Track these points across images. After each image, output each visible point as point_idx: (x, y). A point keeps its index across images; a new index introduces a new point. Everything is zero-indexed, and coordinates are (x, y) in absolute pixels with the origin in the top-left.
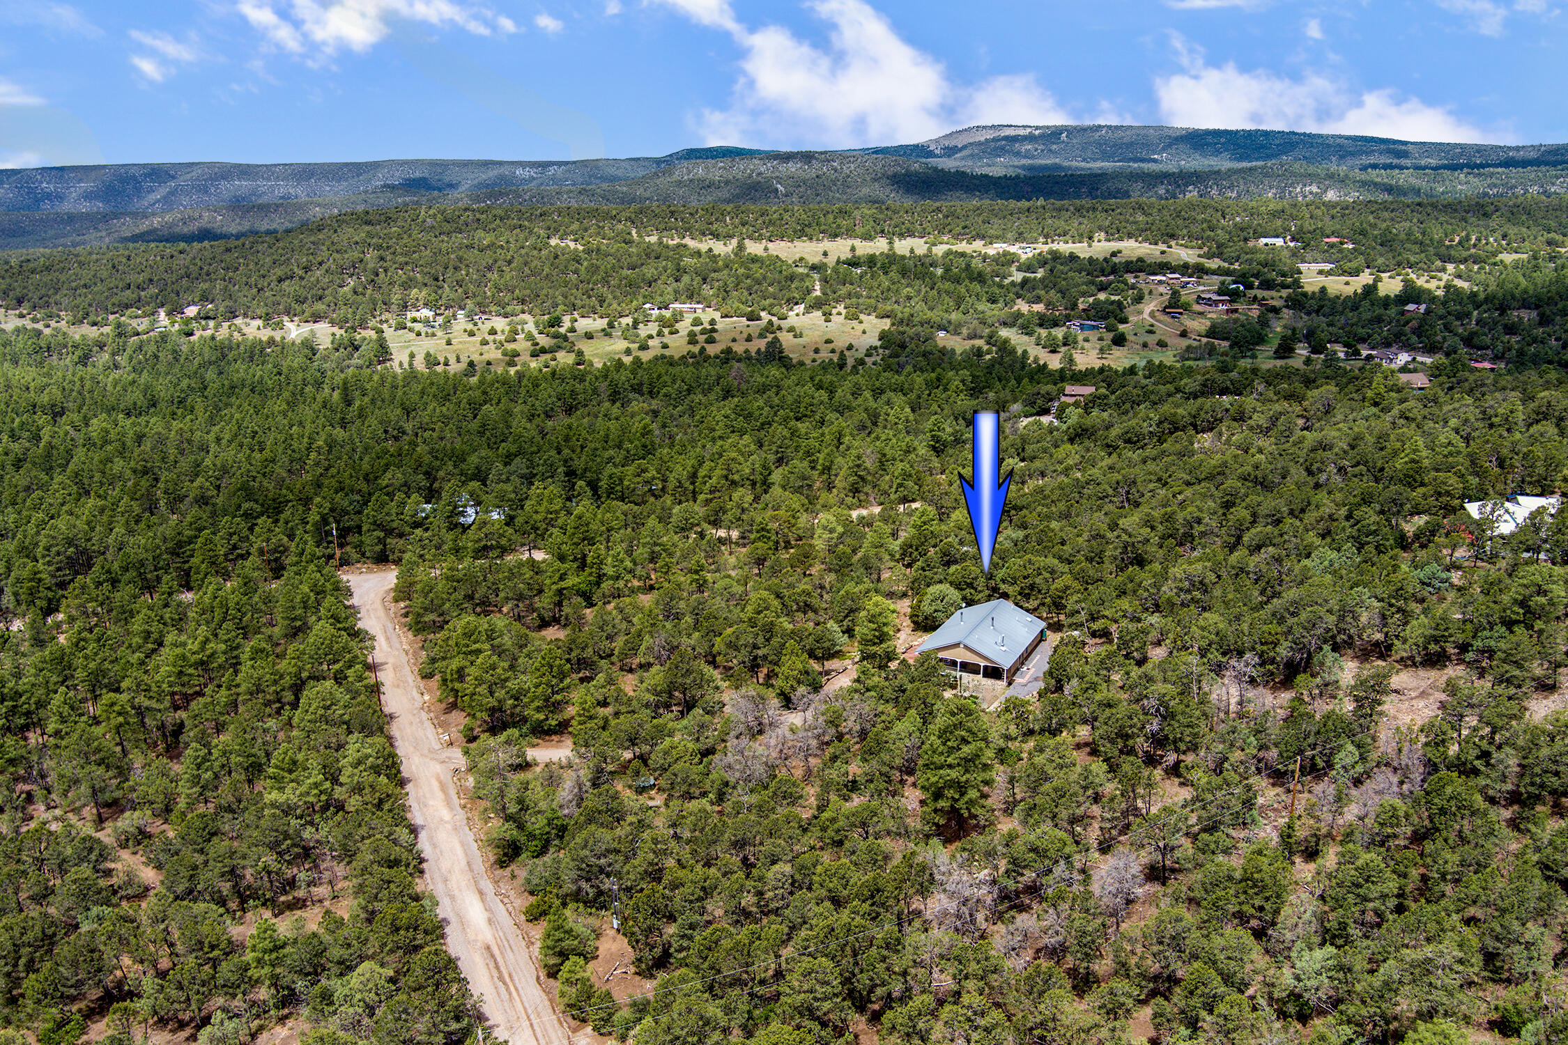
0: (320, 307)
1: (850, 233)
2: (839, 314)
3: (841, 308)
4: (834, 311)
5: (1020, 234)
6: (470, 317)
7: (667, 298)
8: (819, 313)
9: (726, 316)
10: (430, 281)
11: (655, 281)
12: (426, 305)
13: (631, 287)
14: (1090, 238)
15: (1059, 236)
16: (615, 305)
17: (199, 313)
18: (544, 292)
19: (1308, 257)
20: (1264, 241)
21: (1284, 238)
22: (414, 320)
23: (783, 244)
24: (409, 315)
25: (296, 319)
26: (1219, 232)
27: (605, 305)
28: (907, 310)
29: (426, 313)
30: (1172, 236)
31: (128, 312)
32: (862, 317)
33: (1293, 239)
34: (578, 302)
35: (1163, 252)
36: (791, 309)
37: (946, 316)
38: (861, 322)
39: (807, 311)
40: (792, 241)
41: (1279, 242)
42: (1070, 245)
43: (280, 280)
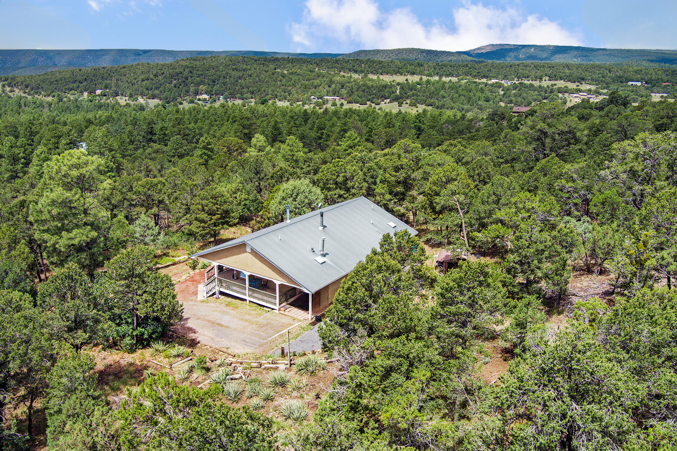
0: (157, 92)
1: (421, 73)
2: (407, 103)
3: (408, 101)
4: (404, 102)
5: (506, 76)
6: (225, 98)
7: (322, 94)
8: (397, 103)
9: (350, 103)
10: (211, 83)
11: (319, 86)
12: (206, 93)
13: (306, 88)
14: (541, 79)
15: (525, 78)
16: (296, 96)
17: (101, 93)
18: (263, 89)
19: (655, 90)
20: (630, 83)
21: (642, 82)
22: (199, 100)
23: (387, 76)
24: (198, 97)
25: (145, 97)
26: (607, 78)
27: (291, 96)
28: (442, 102)
29: (205, 96)
30: (583, 79)
31: (71, 92)
32: (418, 105)
33: (646, 83)
34: (279, 94)
35: (578, 86)
36: (383, 101)
37: (462, 105)
38: (417, 107)
39: (391, 102)
40: (392, 75)
41: (639, 84)
42: (530, 82)
43: (143, 81)
